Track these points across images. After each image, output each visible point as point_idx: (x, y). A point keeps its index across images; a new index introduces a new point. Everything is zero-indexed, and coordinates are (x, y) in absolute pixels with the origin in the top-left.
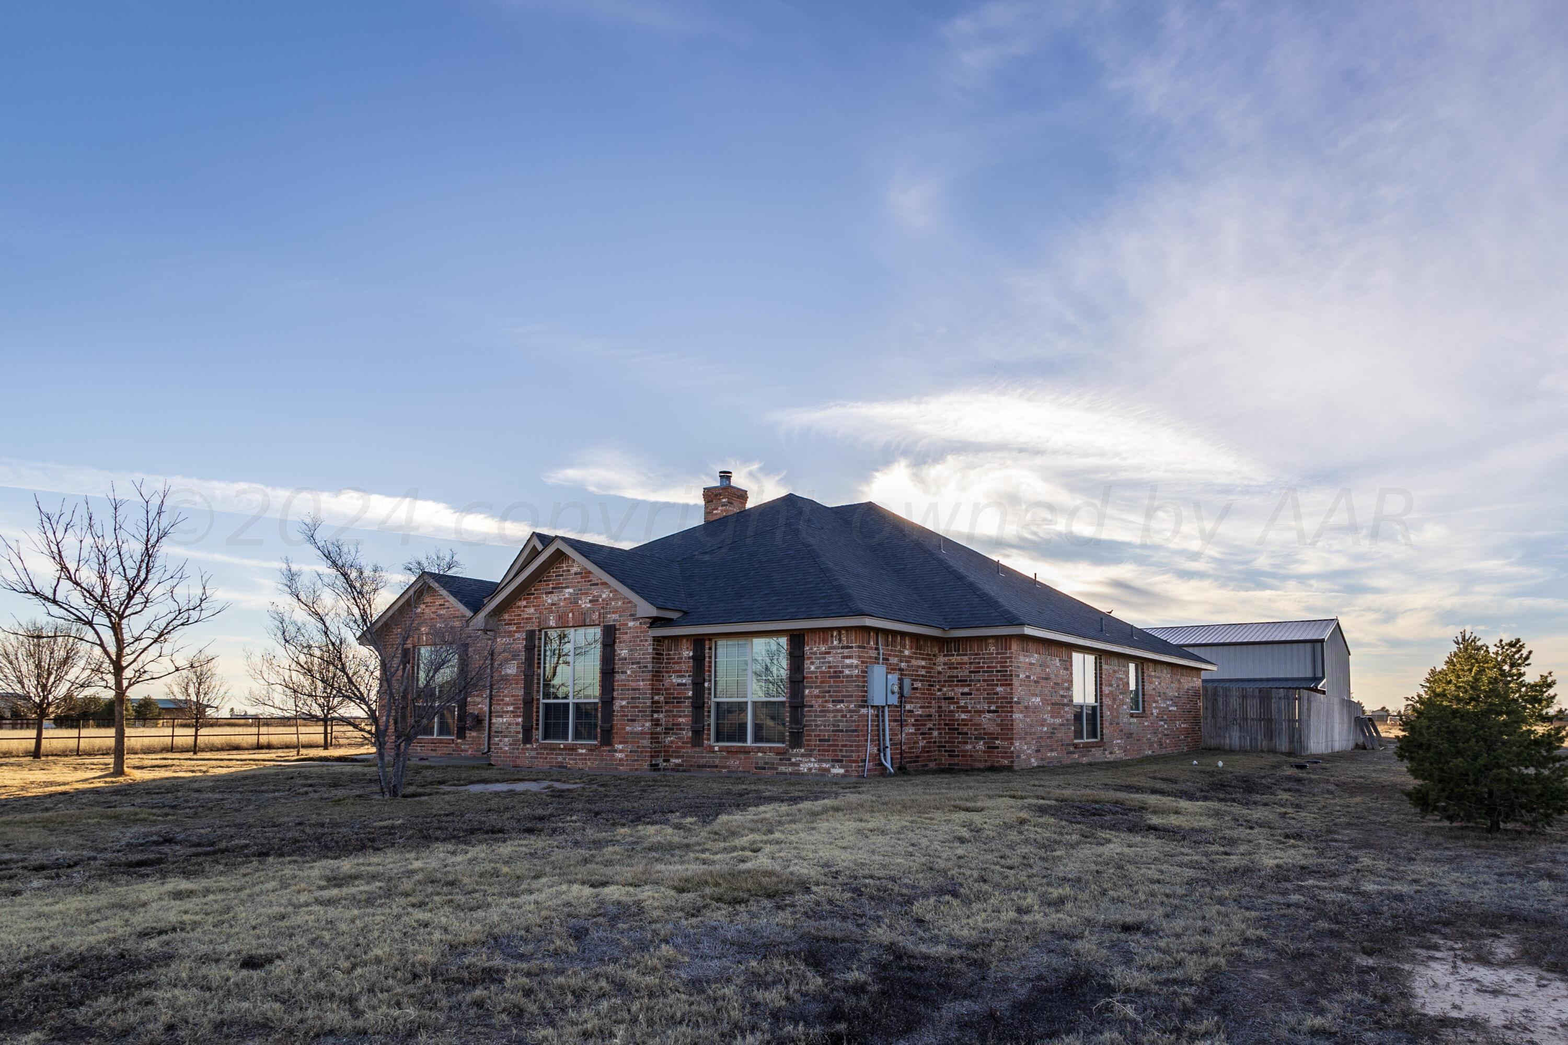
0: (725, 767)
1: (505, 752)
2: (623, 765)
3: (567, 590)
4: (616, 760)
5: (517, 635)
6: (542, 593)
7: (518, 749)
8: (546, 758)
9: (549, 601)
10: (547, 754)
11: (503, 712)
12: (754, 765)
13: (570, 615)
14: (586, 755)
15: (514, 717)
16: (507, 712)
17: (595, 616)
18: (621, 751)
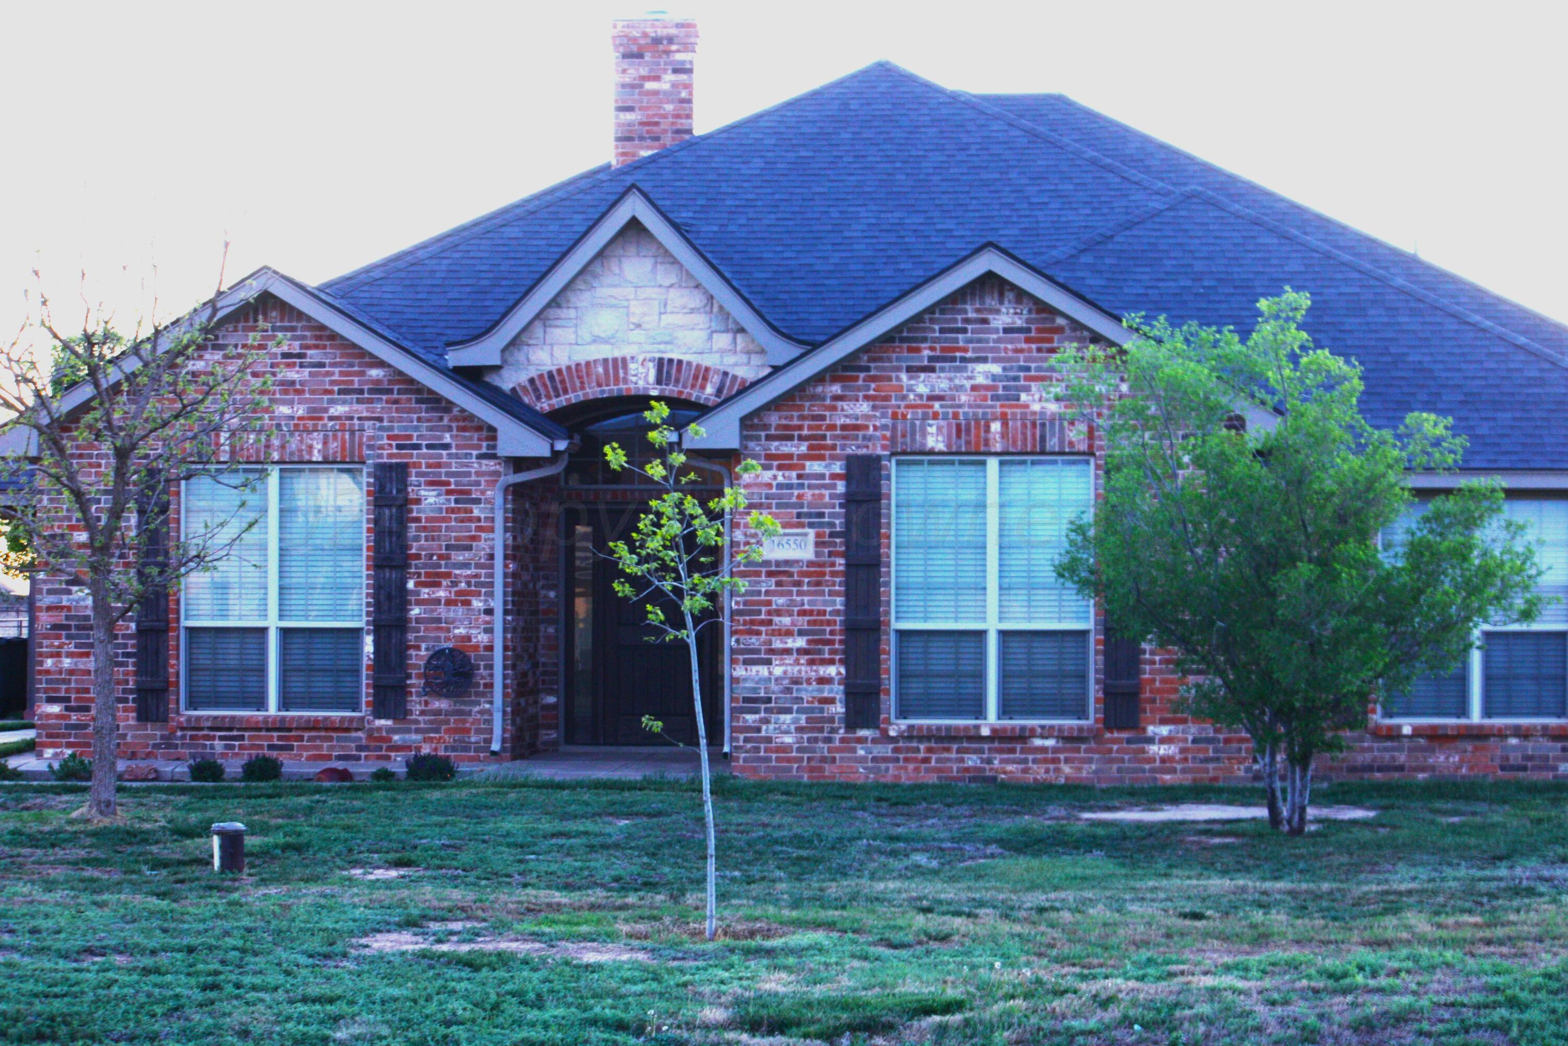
0: (1423, 769)
1: (785, 748)
2: (1174, 771)
3: (980, 367)
4: (1152, 760)
5: (814, 467)
6: (899, 369)
7: (828, 740)
8: (926, 760)
9: (922, 389)
10: (929, 750)
11: (772, 651)
12: (1497, 762)
13: (996, 427)
14: (1055, 750)
15: (811, 662)
16: (787, 651)
17: (1077, 435)
18: (1163, 740)
